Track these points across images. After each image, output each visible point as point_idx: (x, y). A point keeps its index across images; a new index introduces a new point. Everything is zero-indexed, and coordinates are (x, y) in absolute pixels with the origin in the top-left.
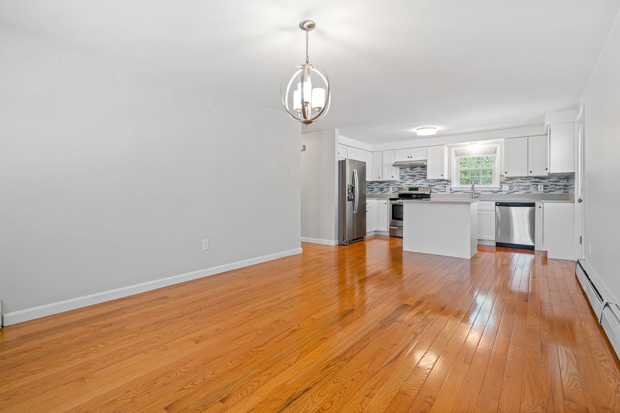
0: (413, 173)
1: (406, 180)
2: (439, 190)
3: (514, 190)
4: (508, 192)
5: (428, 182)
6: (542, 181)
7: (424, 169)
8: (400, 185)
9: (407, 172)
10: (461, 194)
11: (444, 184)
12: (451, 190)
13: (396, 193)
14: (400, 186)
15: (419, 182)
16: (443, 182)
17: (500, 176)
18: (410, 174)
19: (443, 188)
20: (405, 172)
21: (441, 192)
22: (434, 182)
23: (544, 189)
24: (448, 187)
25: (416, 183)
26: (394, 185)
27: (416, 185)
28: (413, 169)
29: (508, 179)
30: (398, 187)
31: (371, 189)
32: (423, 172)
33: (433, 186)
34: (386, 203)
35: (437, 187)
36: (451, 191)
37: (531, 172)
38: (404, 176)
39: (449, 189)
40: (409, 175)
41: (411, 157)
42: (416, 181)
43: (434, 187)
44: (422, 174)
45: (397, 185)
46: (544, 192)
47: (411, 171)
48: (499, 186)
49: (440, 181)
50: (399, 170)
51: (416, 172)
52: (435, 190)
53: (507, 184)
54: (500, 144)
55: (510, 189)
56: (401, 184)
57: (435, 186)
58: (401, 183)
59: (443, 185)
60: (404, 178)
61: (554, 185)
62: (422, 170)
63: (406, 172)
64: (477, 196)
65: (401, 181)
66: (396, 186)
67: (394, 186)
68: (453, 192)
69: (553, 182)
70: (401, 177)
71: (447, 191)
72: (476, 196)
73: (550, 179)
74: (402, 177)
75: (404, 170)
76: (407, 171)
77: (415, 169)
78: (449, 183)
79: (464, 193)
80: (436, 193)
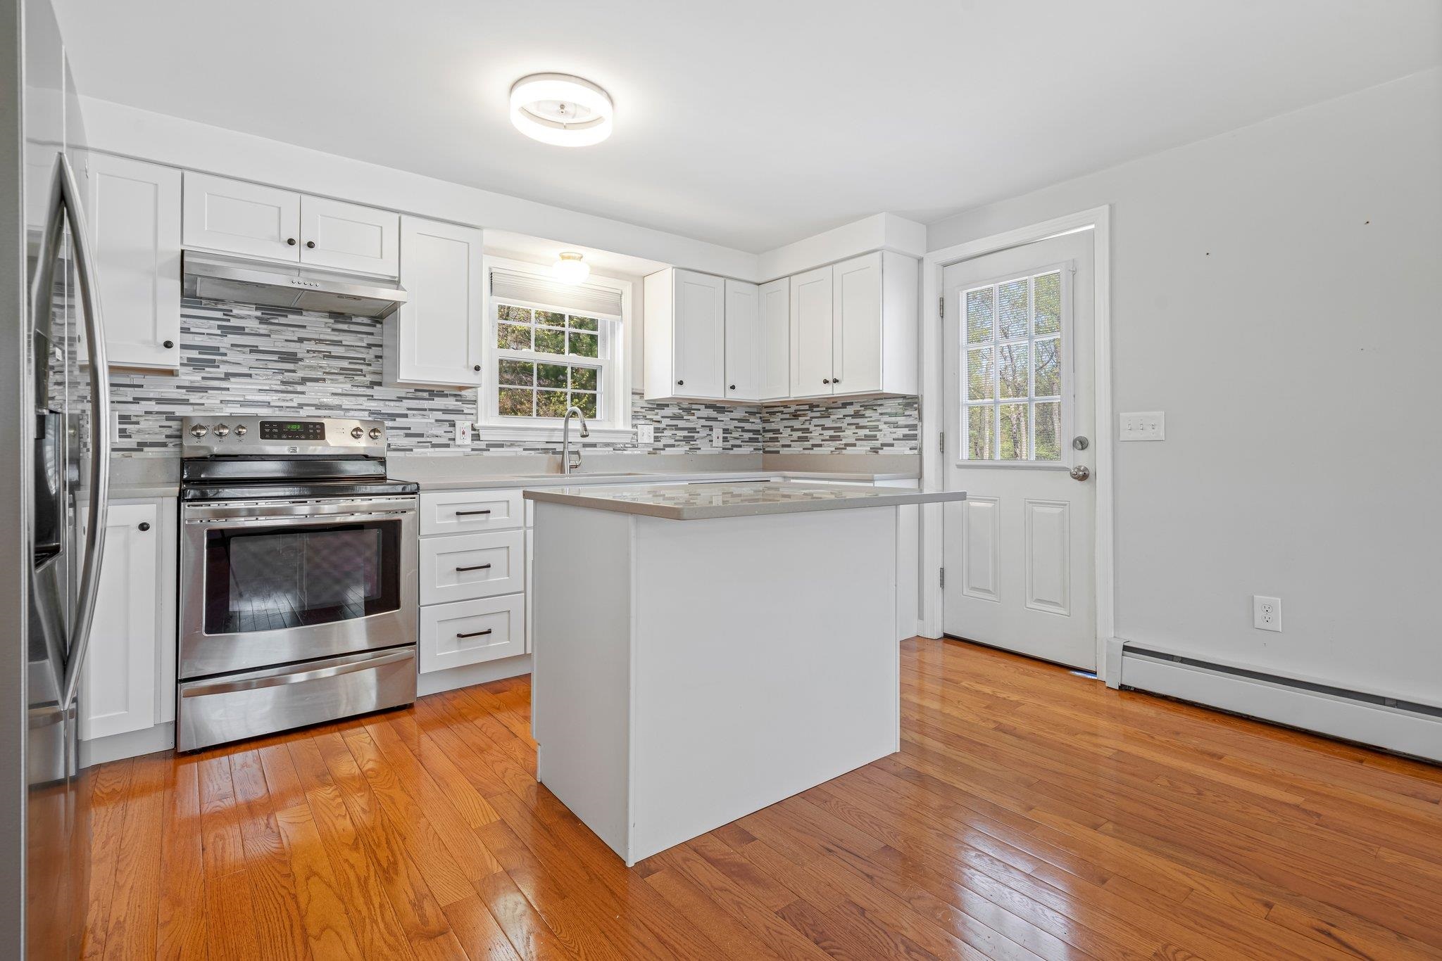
0: (279, 340)
1: (228, 376)
2: (421, 435)
3: (664, 441)
4: (651, 449)
5: (371, 398)
6: (720, 417)
7: (345, 327)
8: (185, 402)
9: (240, 330)
10: (514, 454)
11: (445, 411)
12: (476, 437)
13: (150, 452)
14: (180, 411)
15: (314, 393)
16: (439, 402)
17: (633, 394)
18: (262, 343)
19: (439, 430)
20: (220, 327)
21: (434, 446)
22: (400, 399)
23: (725, 439)
24: (463, 424)
25: (298, 399)
26: (137, 400)
27: (301, 406)
28: (282, 320)
29: (650, 406)
30: (170, 417)
32: (338, 343)
33: (393, 417)
34: (144, 527)
35: (415, 422)
36: (477, 444)
37: (733, 387)
38: (215, 350)
39: (469, 432)
40: (254, 350)
41: (310, 245)
42: (299, 388)
43: (400, 422)
44: (336, 351)
45: (160, 401)
46: (723, 449)
47: (263, 329)
48: (629, 428)
49: (426, 395)
50: (178, 310)
51: (301, 340)
52: (407, 435)
53: (647, 422)
54: (631, 284)
55: (657, 439)
56: (194, 398)
57: (406, 416)
58: (191, 389)
59: (440, 416)
60: (212, 363)
61: (740, 430)
62: (334, 330)
63: (226, 330)
64: (578, 463)
65: (195, 377)
66: (153, 407)
67: (133, 410)
68: (482, 445)
69: (740, 420)
70: (194, 354)
71: (458, 442)
72: (573, 463)
73: (732, 412)
74: (203, 359)
75: (219, 315)
76: (234, 322)
77: (292, 319)
78: (467, 408)
79: (524, 450)
80: (412, 450)
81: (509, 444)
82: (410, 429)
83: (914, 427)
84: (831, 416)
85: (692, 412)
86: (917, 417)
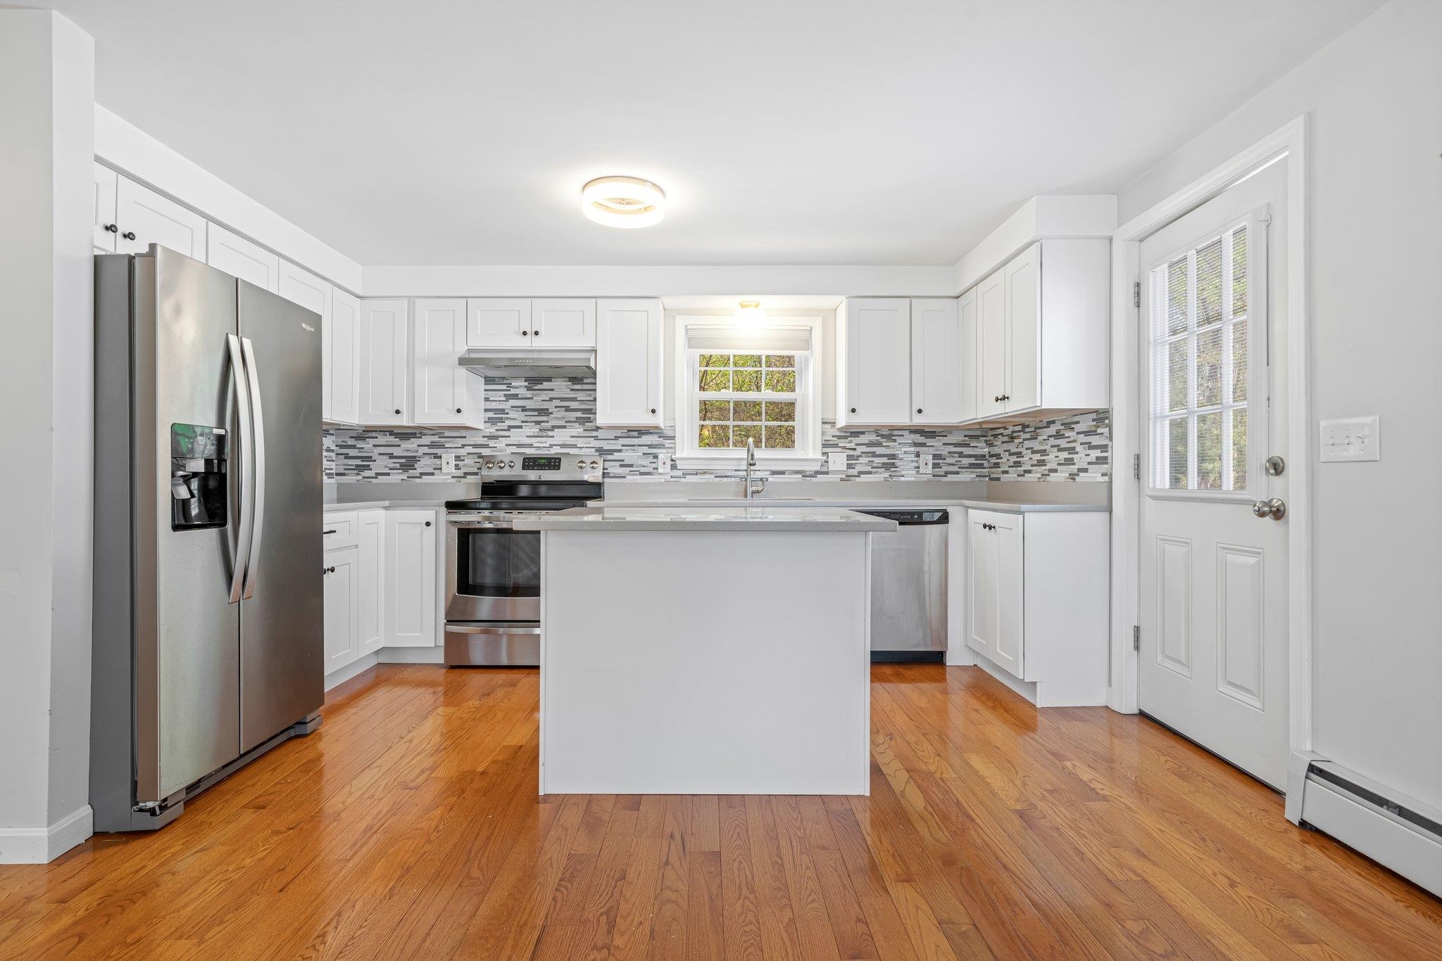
0: (537, 401)
1: (510, 427)
2: (631, 466)
3: (858, 468)
4: (844, 476)
5: (596, 438)
6: (929, 442)
7: (578, 387)
8: (486, 446)
9: (515, 397)
10: (706, 481)
11: (650, 446)
12: (674, 467)
13: (471, 479)
14: (485, 452)
15: (561, 436)
16: (646, 439)
17: (823, 423)
18: (529, 404)
19: (646, 462)
20: (505, 395)
21: (642, 474)
22: (617, 438)
23: (935, 466)
24: (663, 455)
25: (550, 441)
26: (463, 446)
27: (551, 446)
28: (539, 387)
29: (843, 434)
30: (480, 456)
31: (359, 462)
32: (574, 399)
33: (611, 452)
34: (428, 524)
35: (627, 456)
36: (675, 473)
37: (920, 411)
38: (502, 411)
39: (669, 463)
40: (524, 409)
41: (536, 333)
42: (550, 433)
43: (617, 456)
44: (573, 405)
45: (475, 446)
46: (933, 476)
47: (529, 394)
48: (819, 456)
49: (635, 434)
50: (483, 387)
51: (551, 399)
52: (621, 466)
53: (839, 450)
54: (820, 318)
55: (850, 466)
56: (492, 443)
57: (620, 451)
58: (491, 437)
59: (646, 450)
60: (501, 420)
61: (957, 455)
62: (571, 390)
63: (509, 397)
64: (760, 489)
65: (491, 430)
66: (470, 450)
67: (463, 452)
68: (680, 473)
69: (956, 445)
70: (491, 415)
71: (661, 470)
72: (755, 488)
74: (496, 417)
75: (504, 387)
76: (513, 391)
77: (546, 385)
78: (667, 443)
79: (716, 477)
80: (624, 477)
81: (702, 472)
82: (623, 461)
83: (1104, 448)
84: (1039, 437)
85: (893, 438)
86: (1108, 435)
